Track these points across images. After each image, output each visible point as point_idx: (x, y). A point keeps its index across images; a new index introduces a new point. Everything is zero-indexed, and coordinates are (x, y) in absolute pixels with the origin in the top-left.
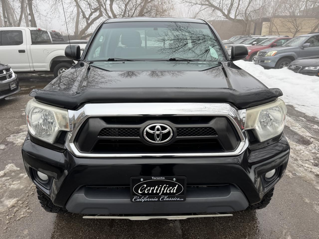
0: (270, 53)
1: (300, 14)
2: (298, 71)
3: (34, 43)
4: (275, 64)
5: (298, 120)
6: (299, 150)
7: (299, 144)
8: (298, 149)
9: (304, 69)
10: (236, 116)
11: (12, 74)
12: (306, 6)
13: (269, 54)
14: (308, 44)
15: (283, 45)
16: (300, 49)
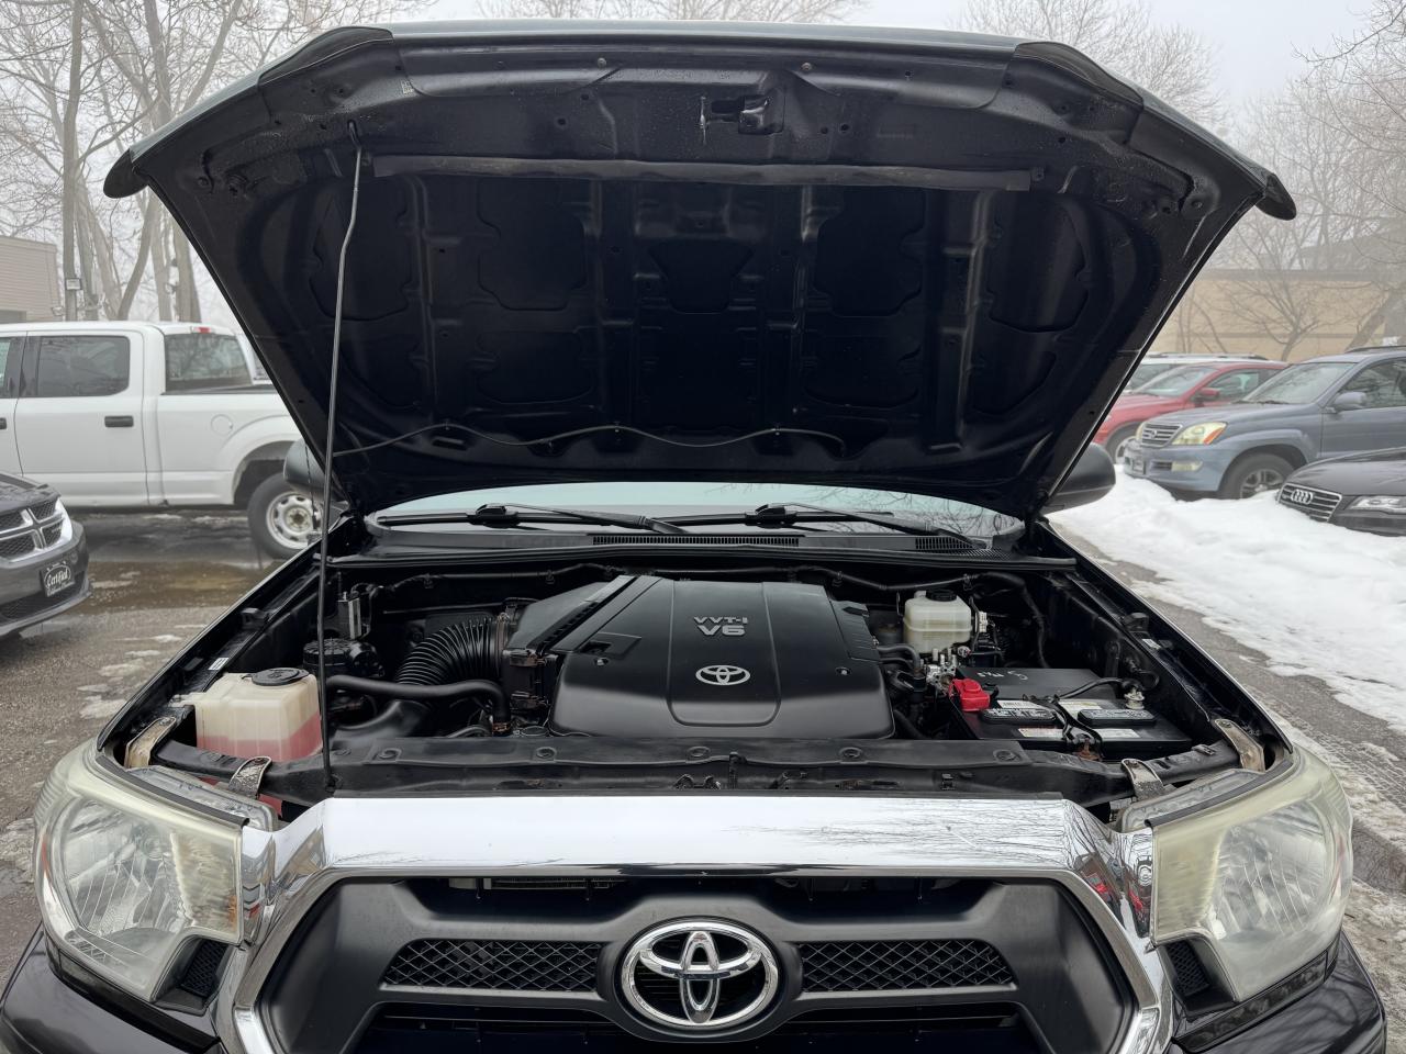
0: (1193, 432)
1: (1301, 263)
2: (1328, 515)
3: (173, 386)
4: (1219, 476)
5: (1357, 758)
6: (1387, 926)
7: (1383, 889)
8: (1382, 918)
9: (1353, 507)
10: (1092, 850)
11: (60, 524)
12: (1324, 232)
13: (1188, 434)
14: (1357, 396)
15: (1245, 399)
16: (1326, 416)
